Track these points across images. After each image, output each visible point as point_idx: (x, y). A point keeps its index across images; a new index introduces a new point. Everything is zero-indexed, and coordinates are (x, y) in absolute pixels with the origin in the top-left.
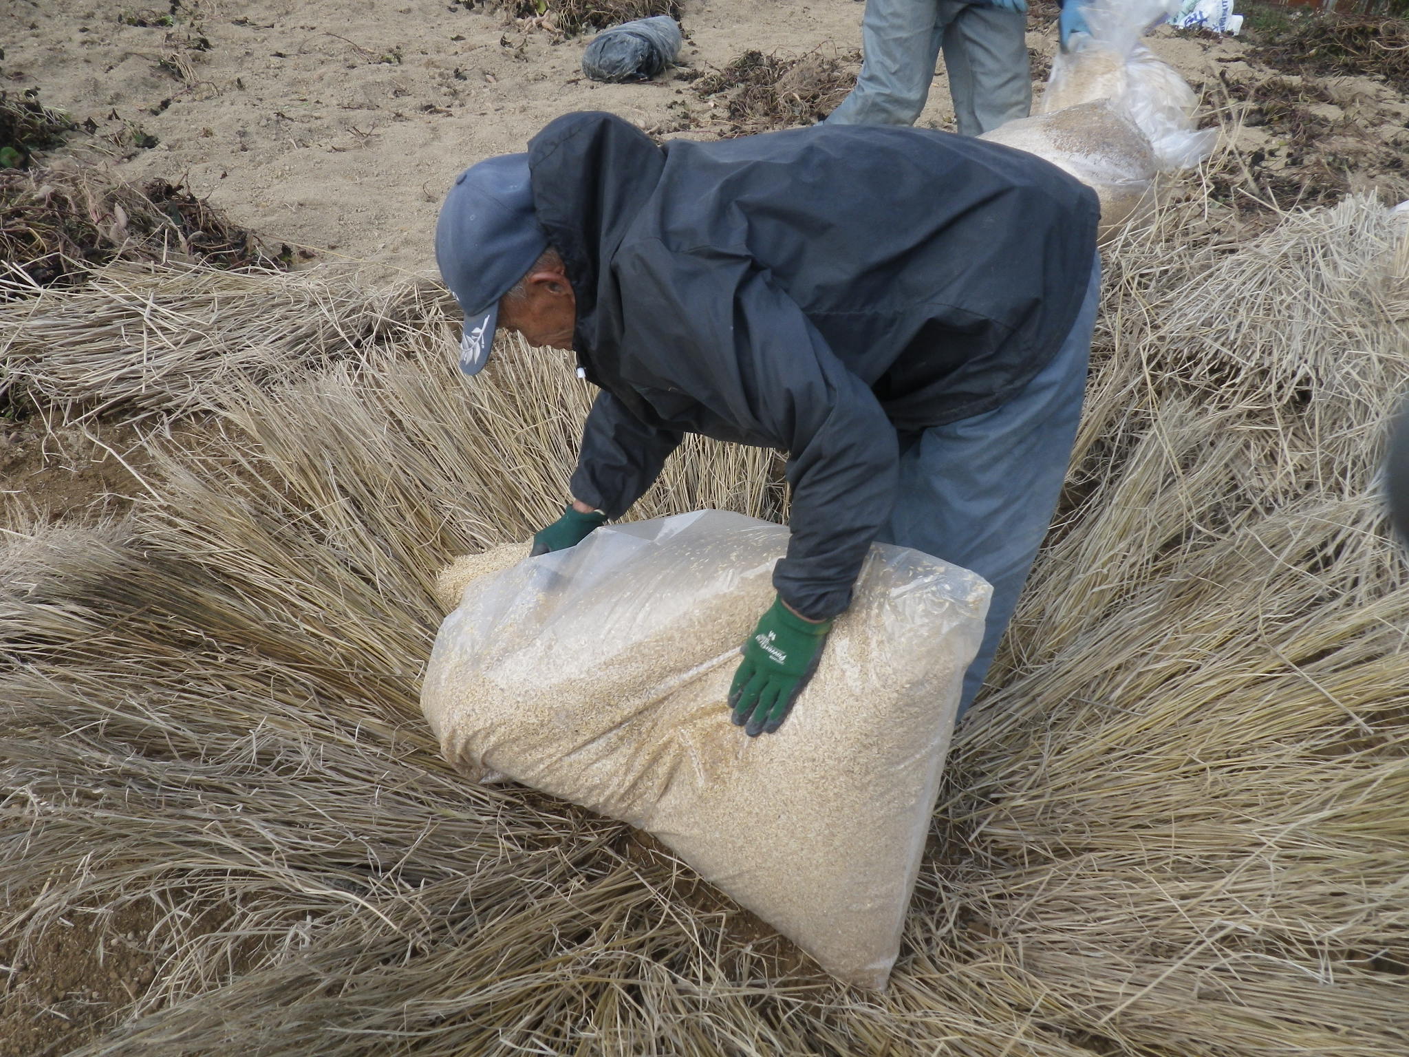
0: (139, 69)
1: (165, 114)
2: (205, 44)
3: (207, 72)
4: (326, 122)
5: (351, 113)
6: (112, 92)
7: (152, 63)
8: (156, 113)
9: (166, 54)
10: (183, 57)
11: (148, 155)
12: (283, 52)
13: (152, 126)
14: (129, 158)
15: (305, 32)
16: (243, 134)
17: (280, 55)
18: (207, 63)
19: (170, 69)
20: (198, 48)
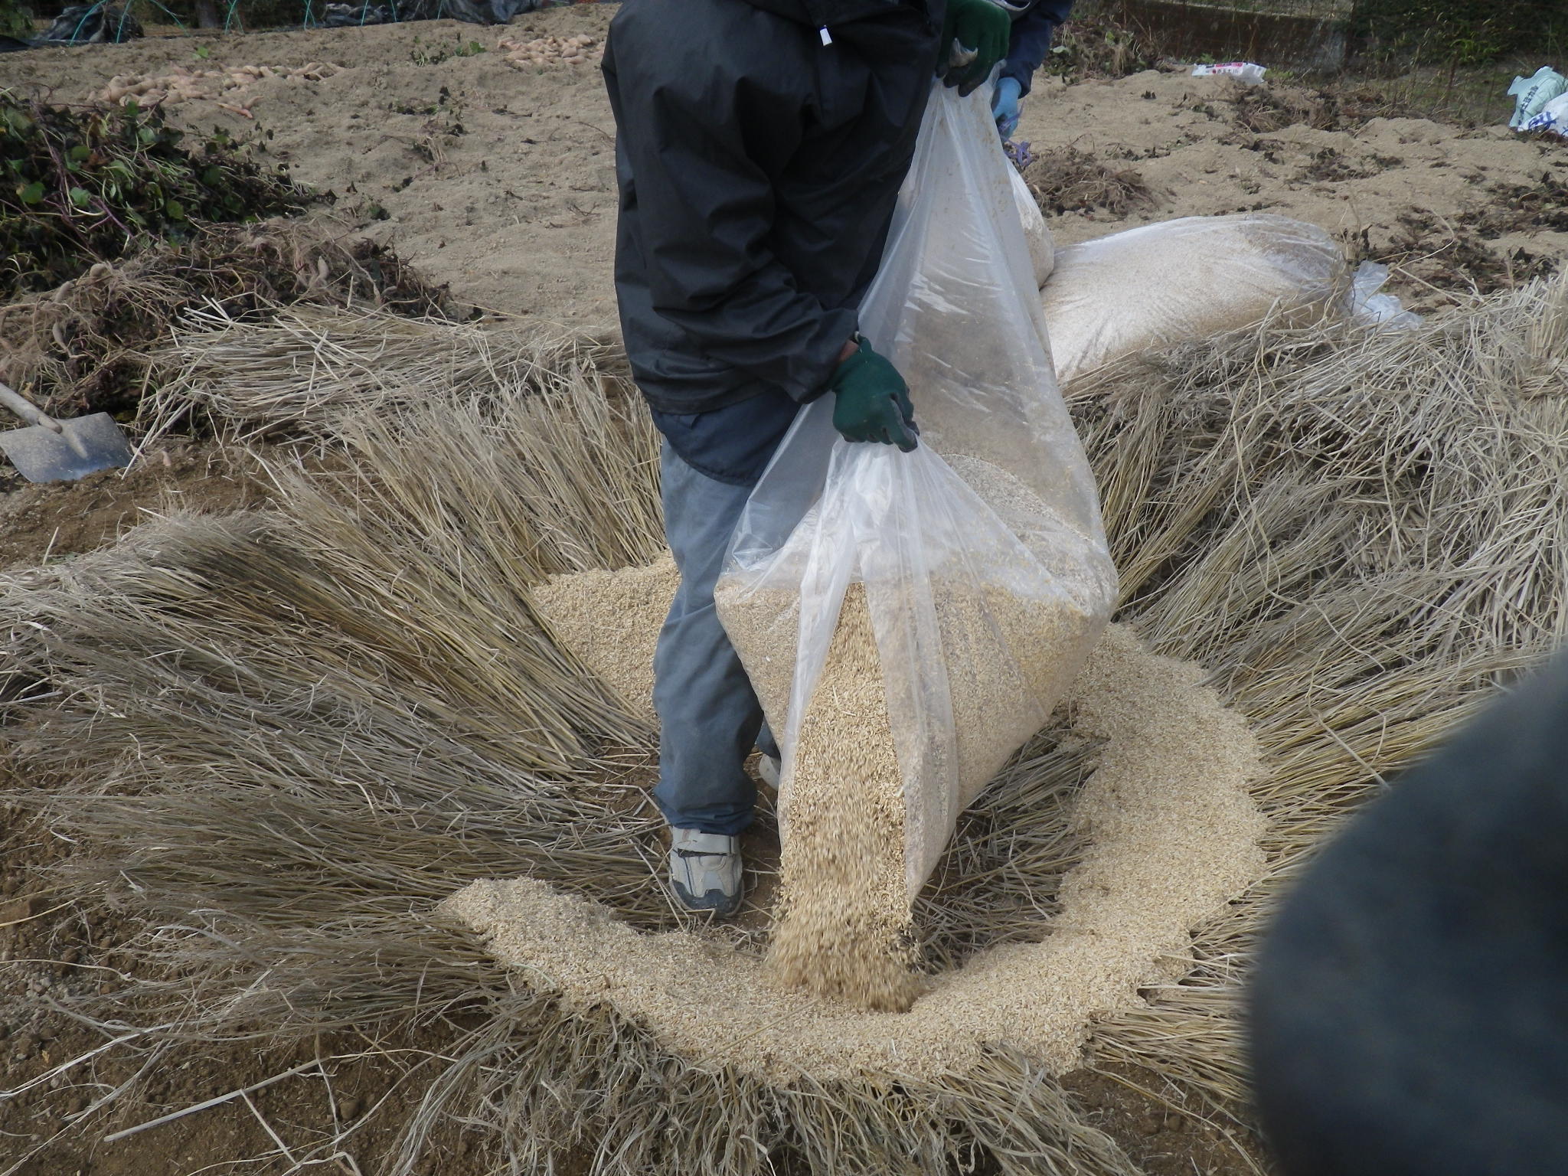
0: (392, 151)
1: (407, 191)
2: (459, 129)
3: (456, 155)
4: (552, 202)
5: (579, 194)
6: (363, 171)
7: (406, 146)
8: (397, 190)
9: (421, 138)
10: (436, 141)
11: (379, 226)
12: (533, 138)
13: (389, 201)
14: (361, 227)
15: (559, 121)
16: (471, 210)
17: (530, 141)
18: (459, 147)
19: (422, 152)
20: (452, 133)
